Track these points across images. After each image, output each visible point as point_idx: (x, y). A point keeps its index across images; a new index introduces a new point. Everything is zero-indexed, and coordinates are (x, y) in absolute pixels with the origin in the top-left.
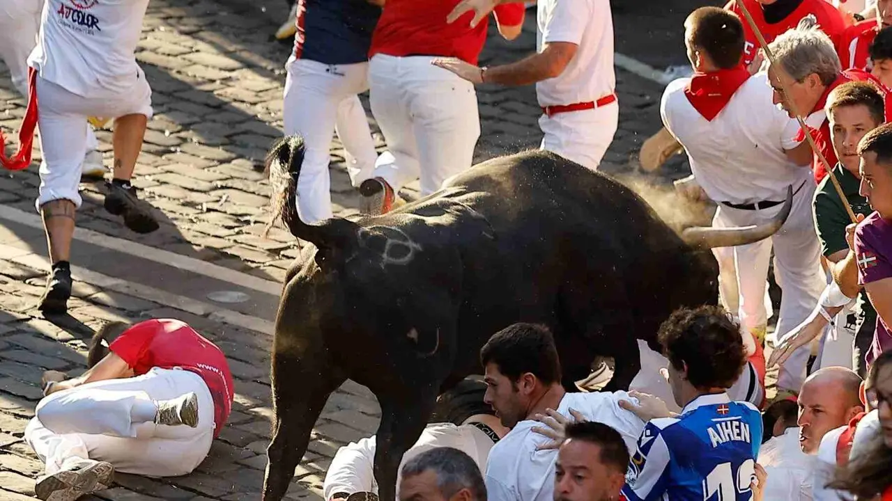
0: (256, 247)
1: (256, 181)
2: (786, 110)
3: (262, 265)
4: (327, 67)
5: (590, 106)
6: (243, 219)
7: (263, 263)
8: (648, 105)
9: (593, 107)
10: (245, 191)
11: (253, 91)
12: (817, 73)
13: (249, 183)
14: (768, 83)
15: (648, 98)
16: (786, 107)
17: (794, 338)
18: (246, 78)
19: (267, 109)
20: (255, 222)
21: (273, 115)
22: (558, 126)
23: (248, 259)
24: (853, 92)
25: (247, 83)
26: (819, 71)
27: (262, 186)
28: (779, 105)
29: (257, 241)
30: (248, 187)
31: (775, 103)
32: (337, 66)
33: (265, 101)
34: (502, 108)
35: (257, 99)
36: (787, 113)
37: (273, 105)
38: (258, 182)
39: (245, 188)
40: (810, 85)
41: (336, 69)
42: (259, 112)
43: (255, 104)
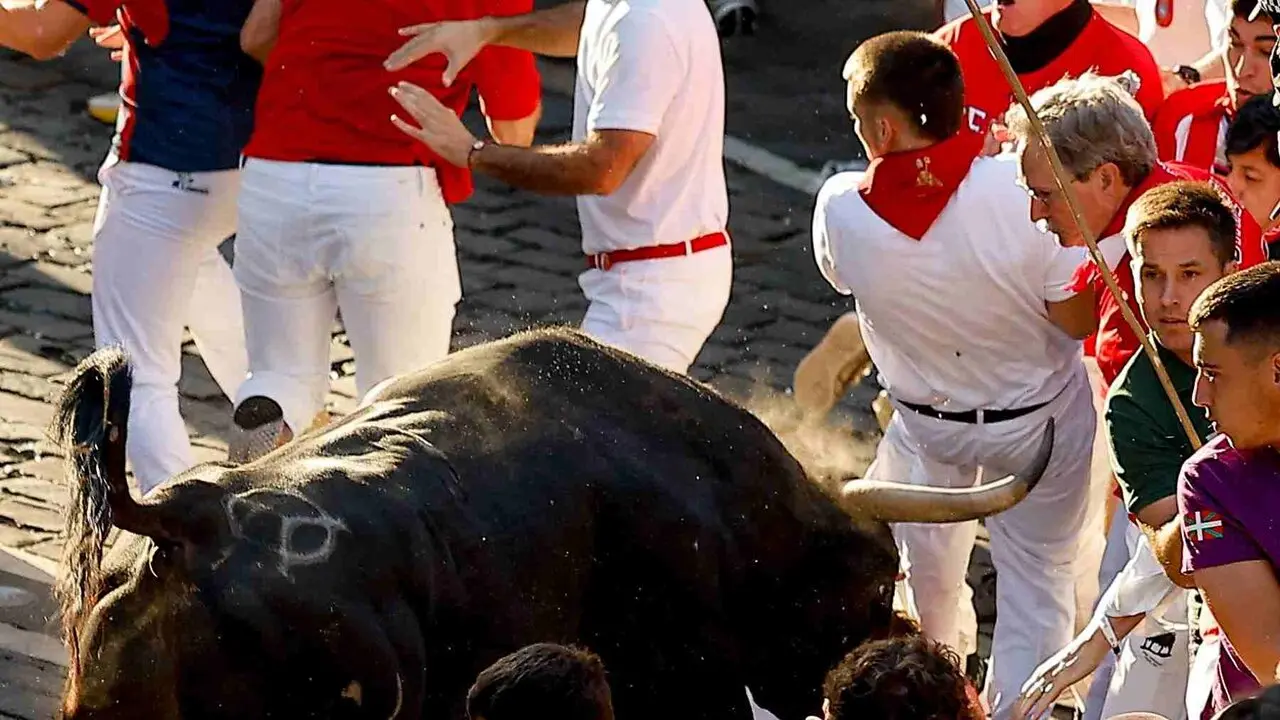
0: (44, 501)
1: (46, 376)
2: (1054, 232)
3: (56, 536)
4: (174, 176)
5: (678, 250)
6: (20, 449)
7: (58, 532)
8: (788, 235)
9: (685, 253)
10: (25, 396)
11: (39, 205)
12: (1114, 162)
13: (31, 379)
14: (1021, 181)
15: (787, 221)
16: (1054, 228)
17: (1054, 673)
18: (27, 181)
19: (67, 240)
20: (44, 455)
21: (78, 251)
22: (616, 290)
23: (29, 524)
24: (1178, 201)
25: (30, 192)
26: (1119, 159)
27: (56, 385)
28: (1042, 224)
29: (48, 490)
30: (32, 388)
31: (1034, 220)
32: (194, 176)
33: (62, 226)
34: (514, 241)
35: (48, 222)
36: (1056, 237)
37: (78, 233)
38: (50, 379)
39: (24, 390)
40: (1102, 184)
41: (191, 181)
42: (51, 247)
43: (44, 231)
